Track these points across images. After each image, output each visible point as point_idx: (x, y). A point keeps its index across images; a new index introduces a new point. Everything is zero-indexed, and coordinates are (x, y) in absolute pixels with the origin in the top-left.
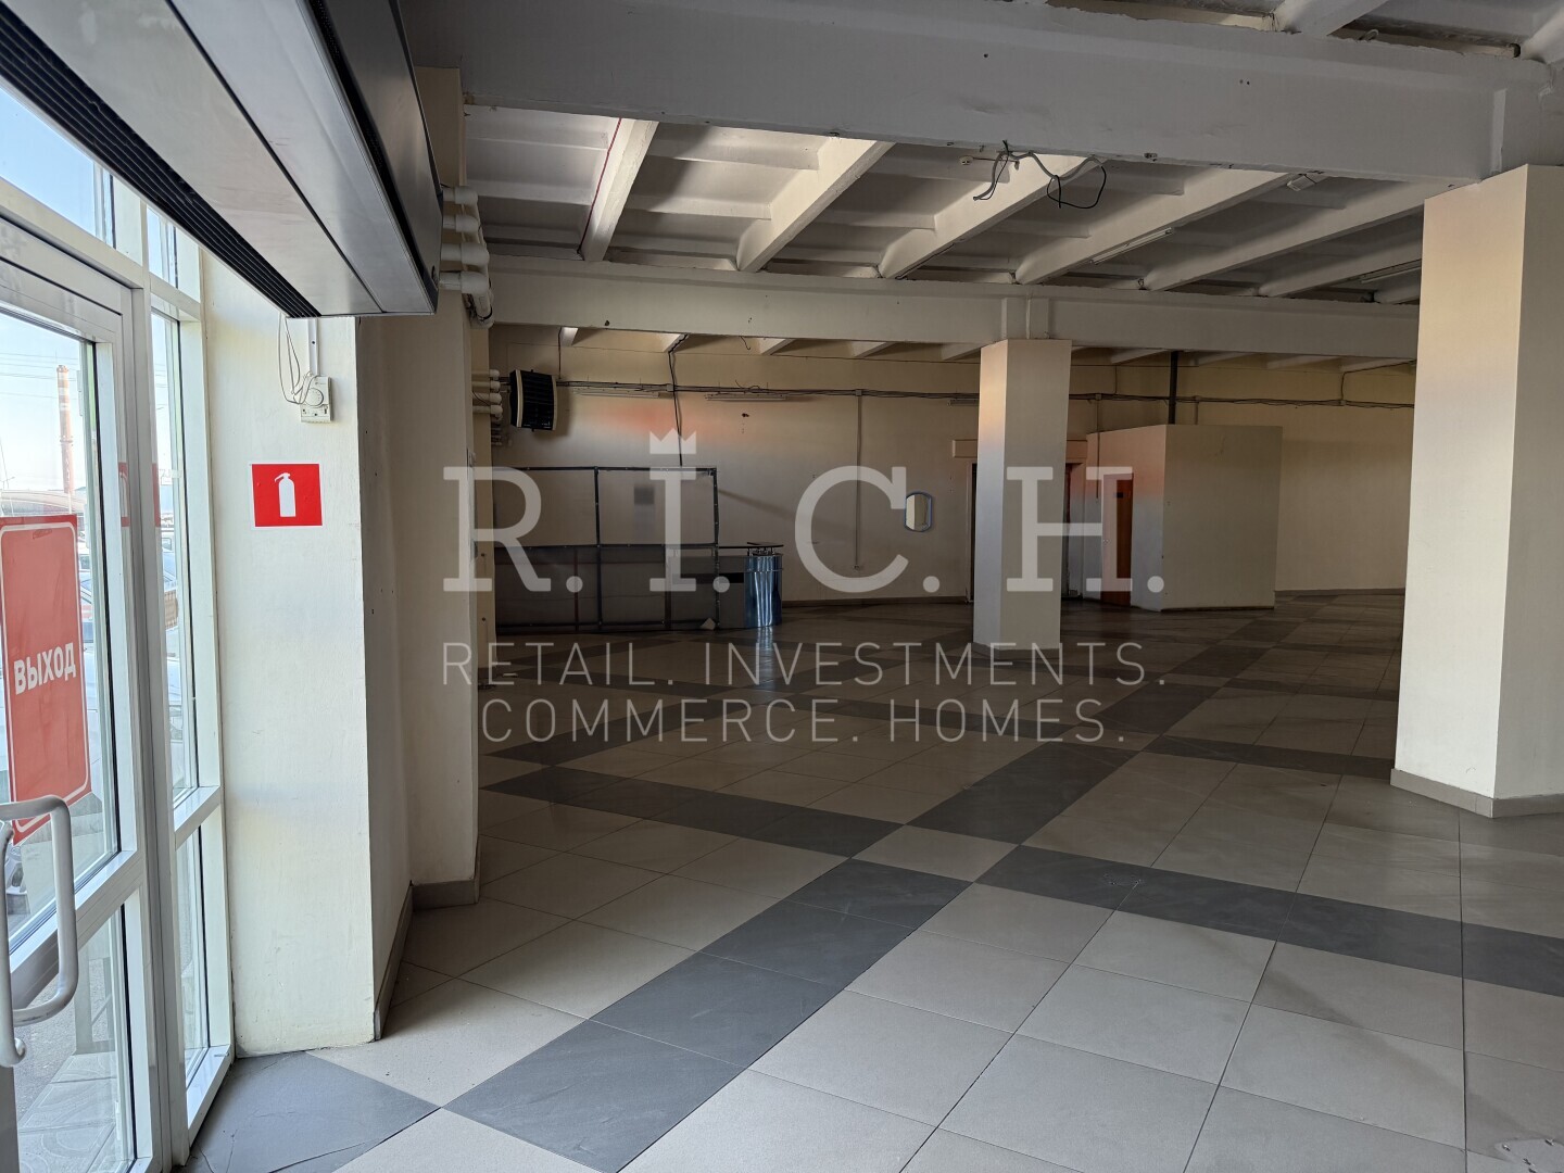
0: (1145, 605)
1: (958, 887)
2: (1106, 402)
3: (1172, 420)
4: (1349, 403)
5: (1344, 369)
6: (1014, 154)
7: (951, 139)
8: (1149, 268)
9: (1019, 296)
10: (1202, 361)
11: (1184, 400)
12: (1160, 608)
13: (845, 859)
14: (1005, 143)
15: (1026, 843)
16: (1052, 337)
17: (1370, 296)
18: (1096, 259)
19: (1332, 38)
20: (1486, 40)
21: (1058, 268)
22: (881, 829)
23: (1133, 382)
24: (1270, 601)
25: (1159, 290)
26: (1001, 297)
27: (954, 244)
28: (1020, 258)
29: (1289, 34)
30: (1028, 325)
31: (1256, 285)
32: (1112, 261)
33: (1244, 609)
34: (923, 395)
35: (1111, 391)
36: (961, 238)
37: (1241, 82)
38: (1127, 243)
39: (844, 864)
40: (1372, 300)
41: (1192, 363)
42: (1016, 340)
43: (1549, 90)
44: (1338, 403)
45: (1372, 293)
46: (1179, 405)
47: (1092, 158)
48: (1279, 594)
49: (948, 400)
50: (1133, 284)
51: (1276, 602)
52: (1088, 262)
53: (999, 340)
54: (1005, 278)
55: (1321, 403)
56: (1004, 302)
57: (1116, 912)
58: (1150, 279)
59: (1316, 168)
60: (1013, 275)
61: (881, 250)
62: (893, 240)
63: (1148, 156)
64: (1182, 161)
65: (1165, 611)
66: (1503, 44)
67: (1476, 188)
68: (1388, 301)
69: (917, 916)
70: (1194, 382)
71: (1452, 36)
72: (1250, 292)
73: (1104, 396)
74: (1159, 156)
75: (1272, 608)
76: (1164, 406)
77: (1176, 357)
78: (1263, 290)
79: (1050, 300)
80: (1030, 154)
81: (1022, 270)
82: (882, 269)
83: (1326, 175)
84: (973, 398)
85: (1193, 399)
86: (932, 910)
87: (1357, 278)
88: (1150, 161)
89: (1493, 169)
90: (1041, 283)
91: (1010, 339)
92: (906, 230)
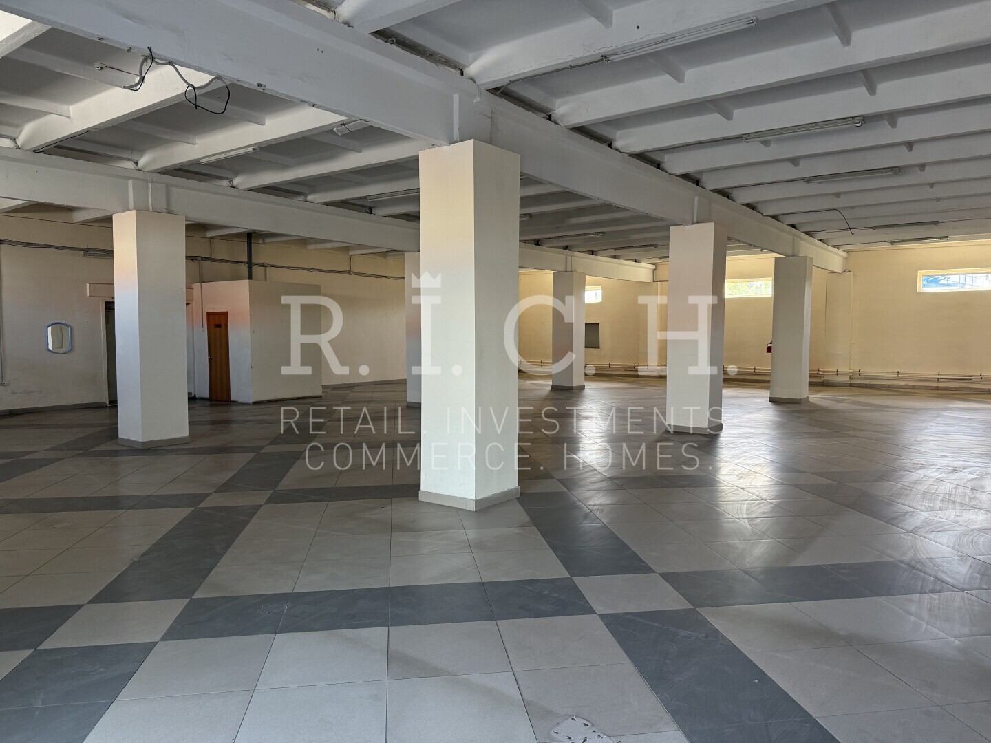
0: (241, 400)
1: (147, 648)
2: (205, 263)
3: (250, 277)
4: (355, 273)
5: (351, 253)
6: (156, 60)
7: (101, 34)
8: (237, 173)
9: (142, 180)
10: (267, 240)
11: (257, 264)
12: (251, 401)
13: (29, 652)
14: (150, 49)
15: (196, 596)
16: (169, 212)
17: (370, 211)
18: (202, 161)
19: (371, 36)
20: (447, 62)
21: (173, 163)
22: (63, 614)
23: (222, 251)
24: (319, 392)
25: (245, 190)
26: (129, 178)
27: (88, 131)
28: (142, 152)
29: (346, 26)
30: (150, 202)
31: (305, 194)
32: (210, 165)
33: (304, 398)
34: (56, 247)
35: (207, 256)
36: (95, 128)
37: (318, 50)
38: (225, 152)
39: (29, 657)
40: (371, 213)
41: (261, 241)
42: (141, 211)
43: (478, 99)
44: (349, 273)
45: (370, 209)
46: (254, 268)
47: (219, 78)
48: (324, 387)
49: (82, 253)
50: (225, 183)
51: (323, 392)
52: (196, 163)
53: (128, 210)
54: (130, 165)
55: (339, 272)
56: (130, 182)
57: (278, 635)
58: (237, 181)
59: (365, 118)
60: (136, 164)
61: (19, 126)
62: (29, 120)
63: (259, 85)
64: (282, 94)
65: (255, 403)
66: (455, 67)
67: (446, 149)
68: (380, 214)
69: (112, 688)
70: (263, 253)
71: (431, 55)
72: (302, 198)
73: (204, 259)
74: (267, 87)
75: (321, 397)
76: (244, 268)
77: (250, 236)
78: (310, 198)
79: (167, 186)
80: (170, 63)
81: (143, 161)
82: (20, 142)
83: (369, 124)
84: (109, 253)
85: (263, 265)
86: (126, 678)
87: (365, 198)
88: (260, 89)
89: (455, 139)
90: (159, 173)
91: (138, 210)
92: (44, 113)
